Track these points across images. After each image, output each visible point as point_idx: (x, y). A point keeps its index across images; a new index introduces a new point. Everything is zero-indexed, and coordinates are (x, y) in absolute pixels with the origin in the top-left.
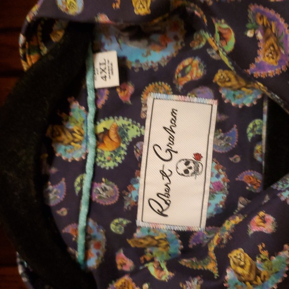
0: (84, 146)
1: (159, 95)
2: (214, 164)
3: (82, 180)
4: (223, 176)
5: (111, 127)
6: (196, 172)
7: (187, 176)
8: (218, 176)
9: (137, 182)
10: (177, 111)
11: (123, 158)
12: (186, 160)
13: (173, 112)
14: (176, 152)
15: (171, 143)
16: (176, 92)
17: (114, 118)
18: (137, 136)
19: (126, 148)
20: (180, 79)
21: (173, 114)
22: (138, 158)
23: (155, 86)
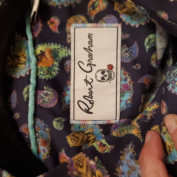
0: (27, 65)
1: (78, 24)
2: (122, 71)
3: (28, 90)
4: (129, 80)
5: (46, 49)
6: (110, 78)
7: (104, 82)
8: (125, 80)
9: (69, 90)
10: (92, 35)
11: (57, 73)
12: (102, 70)
13: (90, 36)
14: (95, 65)
15: (91, 59)
16: (90, 21)
17: (47, 44)
18: (65, 56)
19: (58, 65)
20: (92, 12)
21: (90, 37)
22: (68, 72)
23: (75, 19)
